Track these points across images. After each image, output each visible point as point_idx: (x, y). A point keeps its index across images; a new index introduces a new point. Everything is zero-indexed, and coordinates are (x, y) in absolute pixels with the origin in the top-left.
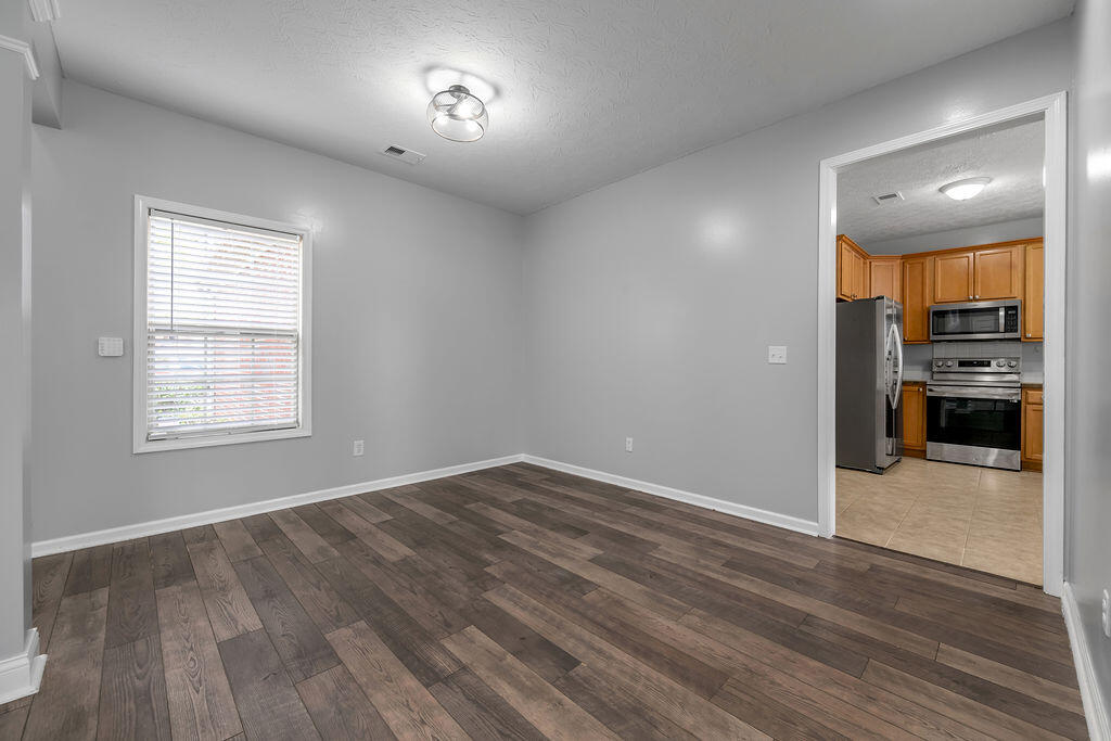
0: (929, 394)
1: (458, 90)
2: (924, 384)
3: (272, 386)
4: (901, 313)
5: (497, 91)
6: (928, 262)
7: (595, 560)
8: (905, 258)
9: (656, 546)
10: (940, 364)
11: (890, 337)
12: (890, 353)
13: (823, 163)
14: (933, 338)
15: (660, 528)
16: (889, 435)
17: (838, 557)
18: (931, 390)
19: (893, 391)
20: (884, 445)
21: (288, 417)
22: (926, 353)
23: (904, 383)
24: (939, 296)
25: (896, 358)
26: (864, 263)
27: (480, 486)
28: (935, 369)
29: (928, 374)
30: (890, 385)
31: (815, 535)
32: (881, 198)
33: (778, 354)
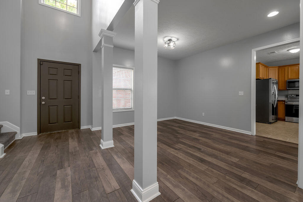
0: (286, 104)
1: (170, 40)
2: (284, 101)
3: (120, 100)
4: (278, 82)
5: (178, 39)
6: (286, 68)
7: (199, 136)
8: (279, 67)
9: (213, 135)
10: (290, 96)
11: (274, 89)
12: (273, 93)
13: (252, 50)
14: (287, 88)
15: (213, 132)
16: (273, 114)
17: (256, 139)
18: (286, 103)
19: (275, 103)
20: (271, 117)
21: (130, 106)
22: (286, 93)
23: (278, 101)
24: (290, 77)
25: (275, 94)
26: (267, 69)
27: (168, 123)
28: (289, 97)
29: (287, 98)
30: (273, 101)
31: (250, 134)
32: (271, 53)
33: (241, 93)
